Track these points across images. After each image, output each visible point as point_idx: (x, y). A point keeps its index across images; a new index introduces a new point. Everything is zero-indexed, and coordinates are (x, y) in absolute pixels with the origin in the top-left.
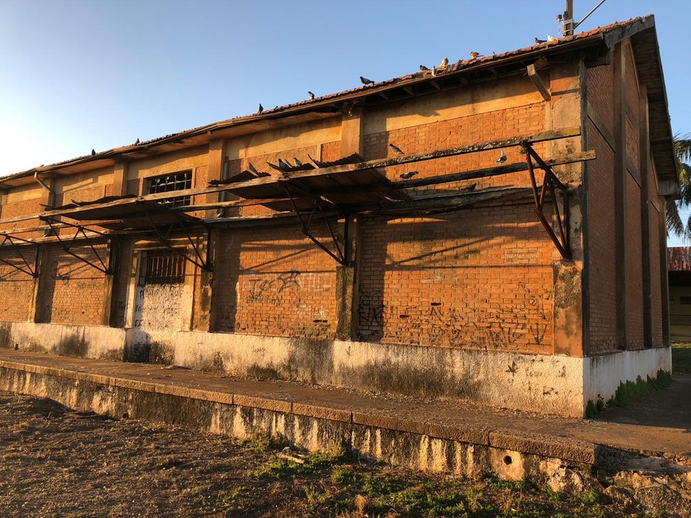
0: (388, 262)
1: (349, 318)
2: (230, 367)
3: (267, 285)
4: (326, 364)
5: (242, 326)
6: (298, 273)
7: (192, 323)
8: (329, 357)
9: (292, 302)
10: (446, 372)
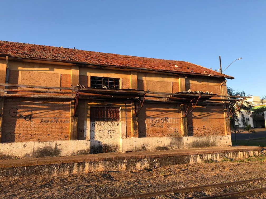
0: (193, 116)
1: (187, 130)
2: (148, 148)
3: (157, 121)
4: (182, 143)
5: (149, 135)
6: (168, 118)
7: (126, 135)
8: (182, 141)
9: (167, 126)
10: (210, 141)
